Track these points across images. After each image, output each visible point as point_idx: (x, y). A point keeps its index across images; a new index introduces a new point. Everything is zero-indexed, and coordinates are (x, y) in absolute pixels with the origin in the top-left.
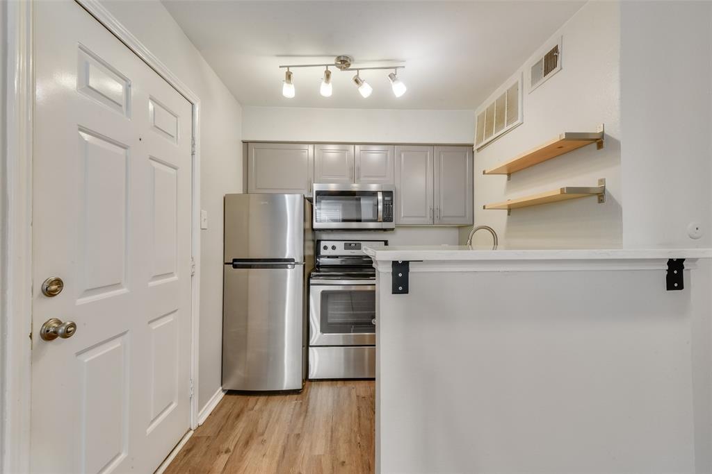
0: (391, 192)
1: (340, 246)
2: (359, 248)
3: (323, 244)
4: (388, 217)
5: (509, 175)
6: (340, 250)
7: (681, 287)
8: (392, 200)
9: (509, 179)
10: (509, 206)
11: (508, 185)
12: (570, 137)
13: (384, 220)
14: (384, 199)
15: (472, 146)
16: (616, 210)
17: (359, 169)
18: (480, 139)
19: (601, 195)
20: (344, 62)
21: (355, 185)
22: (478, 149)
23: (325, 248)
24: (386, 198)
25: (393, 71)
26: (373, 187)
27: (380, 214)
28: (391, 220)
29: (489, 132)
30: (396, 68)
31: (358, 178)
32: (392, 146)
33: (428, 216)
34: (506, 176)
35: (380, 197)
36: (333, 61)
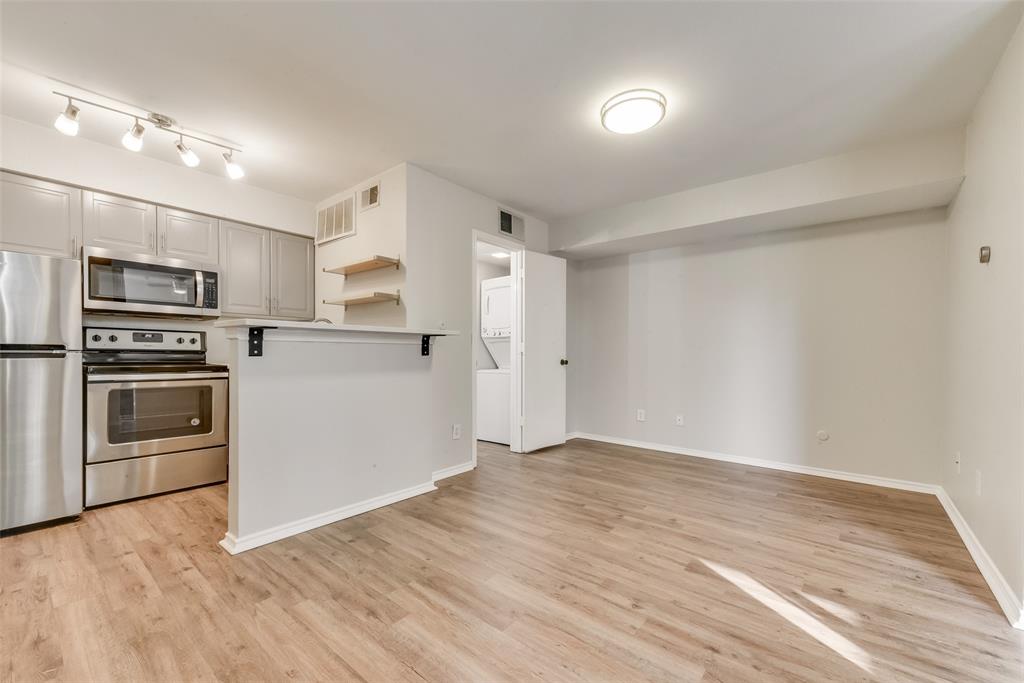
0: (216, 274)
1: (128, 336)
2: (160, 339)
3: (91, 332)
4: (211, 300)
5: (346, 275)
7: (428, 354)
8: (216, 284)
9: (346, 279)
10: (346, 302)
11: (346, 284)
12: (380, 259)
14: (205, 282)
15: (313, 239)
16: (404, 311)
17: (164, 238)
18: (321, 235)
19: (398, 300)
20: (161, 122)
22: (319, 245)
24: (208, 280)
25: (228, 151)
27: (200, 298)
28: (215, 307)
29: (329, 233)
30: (231, 149)
31: (164, 249)
32: (215, 219)
33: (264, 306)
34: (344, 277)
35: (199, 278)
36: (145, 115)
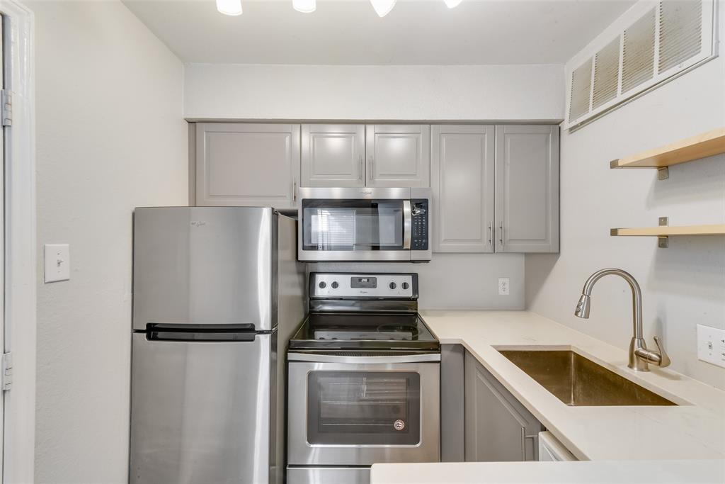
0: (426, 201)
1: (345, 281)
2: (374, 285)
3: (320, 278)
4: (420, 241)
5: (662, 169)
6: (346, 288)
8: (427, 213)
9: (660, 176)
13: (414, 247)
14: (413, 212)
17: (372, 163)
18: (579, 109)
21: (368, 190)
23: (322, 285)
24: (417, 211)
26: (395, 193)
27: (408, 236)
28: (426, 247)
31: (372, 178)
32: (427, 126)
33: (486, 240)
34: (654, 171)
35: (407, 209)
